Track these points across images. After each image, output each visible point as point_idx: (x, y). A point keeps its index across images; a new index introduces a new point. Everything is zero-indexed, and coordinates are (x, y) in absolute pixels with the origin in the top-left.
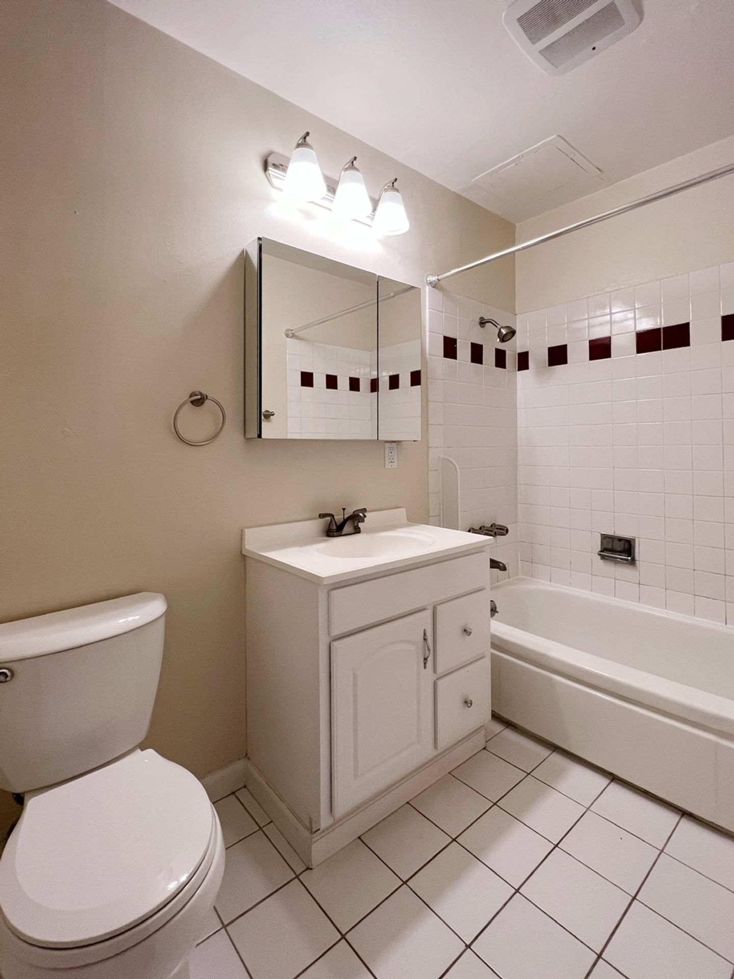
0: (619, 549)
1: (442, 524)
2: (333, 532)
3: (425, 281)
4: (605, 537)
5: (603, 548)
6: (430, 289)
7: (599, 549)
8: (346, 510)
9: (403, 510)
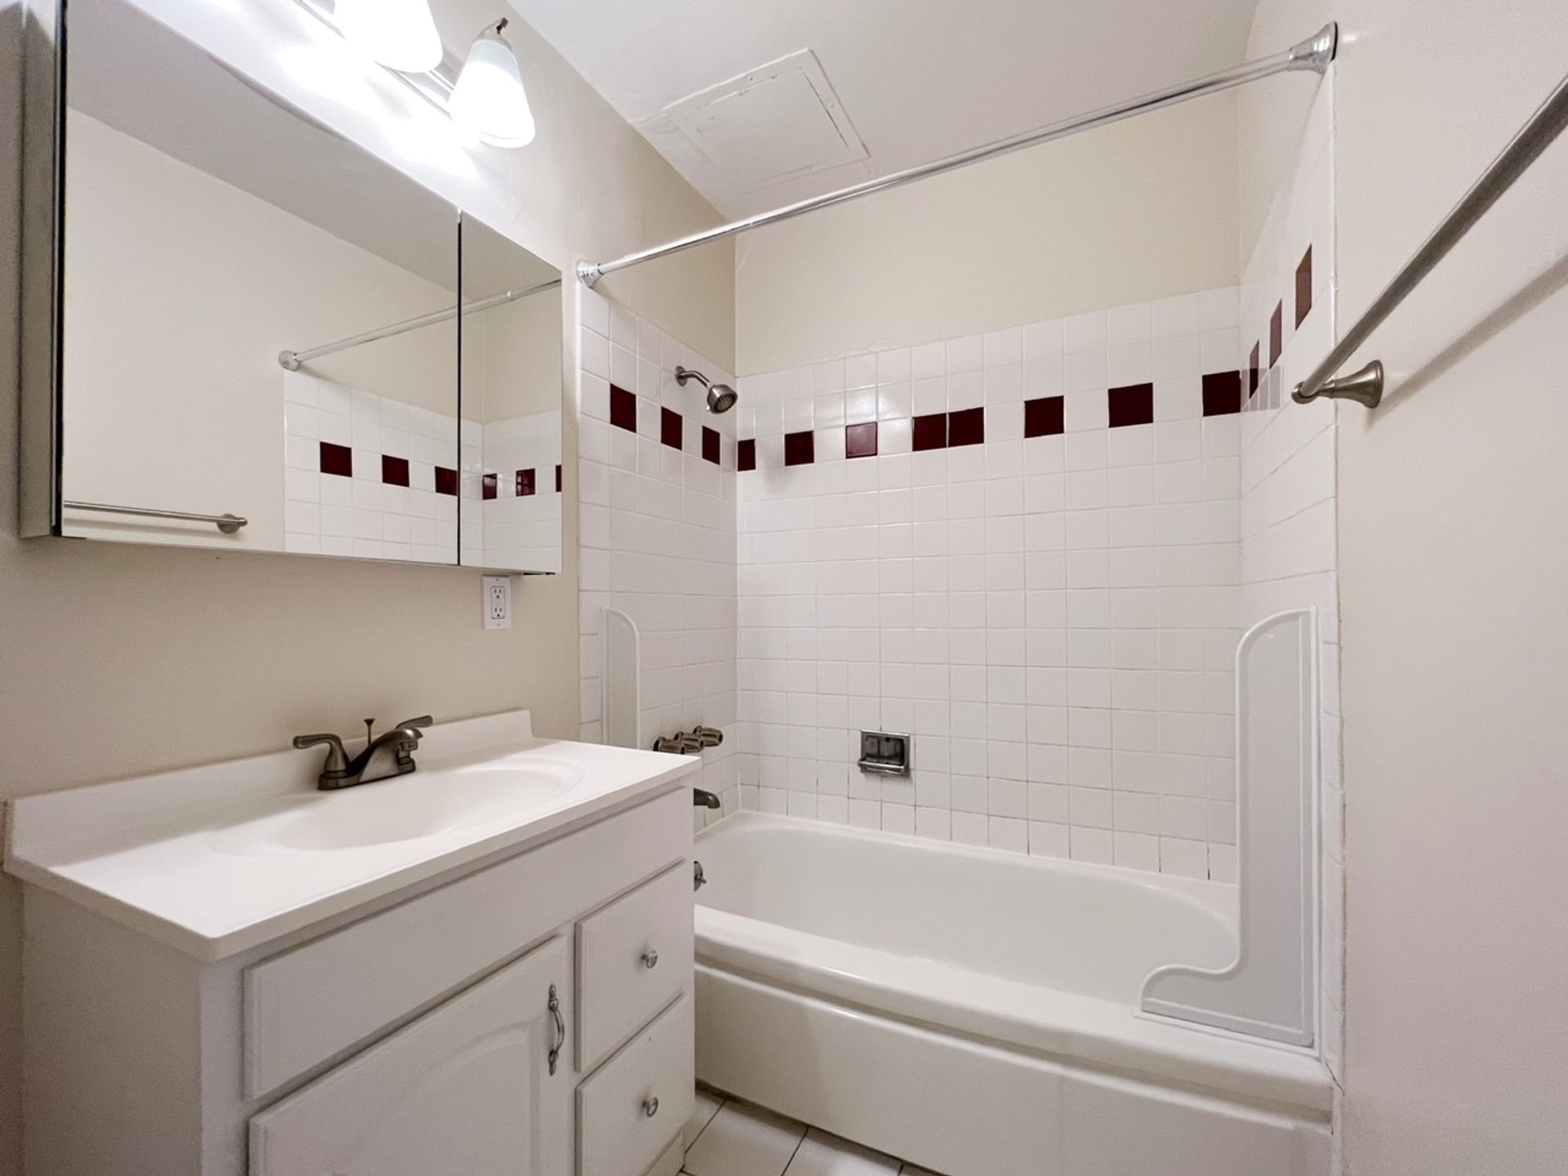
0: (887, 754)
1: (605, 737)
2: (337, 778)
3: (574, 271)
4: (868, 736)
5: (864, 755)
6: (582, 288)
7: (859, 756)
8: (374, 723)
9: (525, 715)
